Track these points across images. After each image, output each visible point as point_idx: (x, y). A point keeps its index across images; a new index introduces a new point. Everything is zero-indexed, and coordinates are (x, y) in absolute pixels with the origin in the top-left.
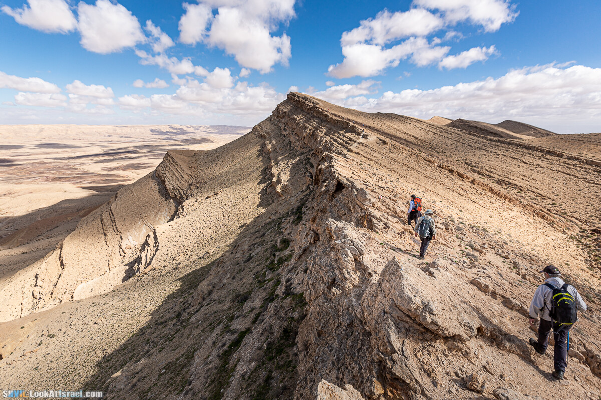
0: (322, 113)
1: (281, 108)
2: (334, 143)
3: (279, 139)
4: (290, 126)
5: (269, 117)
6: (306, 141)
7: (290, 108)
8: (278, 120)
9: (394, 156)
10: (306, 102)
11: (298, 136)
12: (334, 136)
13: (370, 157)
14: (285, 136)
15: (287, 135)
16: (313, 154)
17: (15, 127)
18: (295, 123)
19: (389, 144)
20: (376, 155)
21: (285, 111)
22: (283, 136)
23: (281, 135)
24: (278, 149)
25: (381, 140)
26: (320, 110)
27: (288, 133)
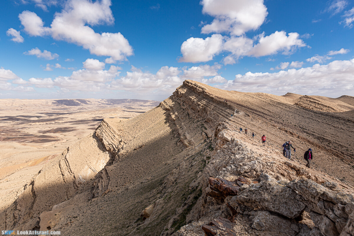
0: (209, 96)
1: (180, 90)
2: (219, 115)
3: (180, 111)
4: (187, 103)
5: (170, 96)
6: (200, 113)
7: (185, 90)
8: (177, 98)
9: (254, 123)
10: (197, 88)
11: (194, 110)
12: (218, 111)
13: (241, 123)
14: (183, 110)
15: (185, 109)
16: (206, 121)
18: (190, 101)
19: (251, 116)
20: (244, 122)
21: (182, 92)
23: (181, 108)
24: (180, 118)
25: (246, 114)
26: (208, 94)
27: (185, 107)
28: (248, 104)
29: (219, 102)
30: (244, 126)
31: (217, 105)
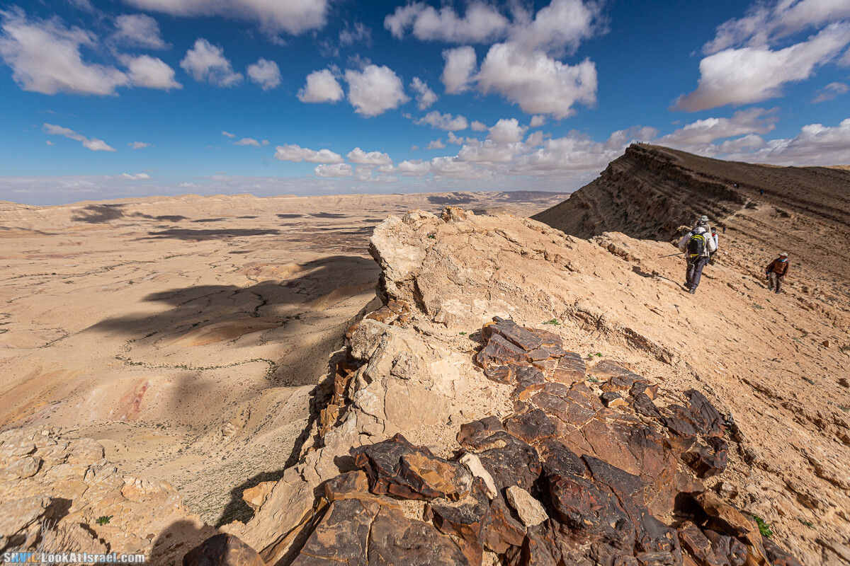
0: (681, 172)
1: (615, 167)
2: (697, 215)
3: (609, 209)
4: (627, 191)
5: (594, 181)
6: (651, 212)
7: (629, 166)
8: (608, 183)
9: (800, 234)
10: (655, 158)
11: (639, 205)
12: (698, 204)
13: (754, 234)
14: (617, 205)
15: (622, 203)
16: (661, 229)
17: (321, 198)
18: (636, 187)
19: (793, 217)
20: (765, 231)
21: (620, 170)
22: (614, 205)
23: (613, 203)
24: (606, 222)
25: (779, 211)
26: (678, 168)
27: (622, 200)
28: (794, 189)
29: (702, 185)
30: (764, 241)
31: (698, 193)
